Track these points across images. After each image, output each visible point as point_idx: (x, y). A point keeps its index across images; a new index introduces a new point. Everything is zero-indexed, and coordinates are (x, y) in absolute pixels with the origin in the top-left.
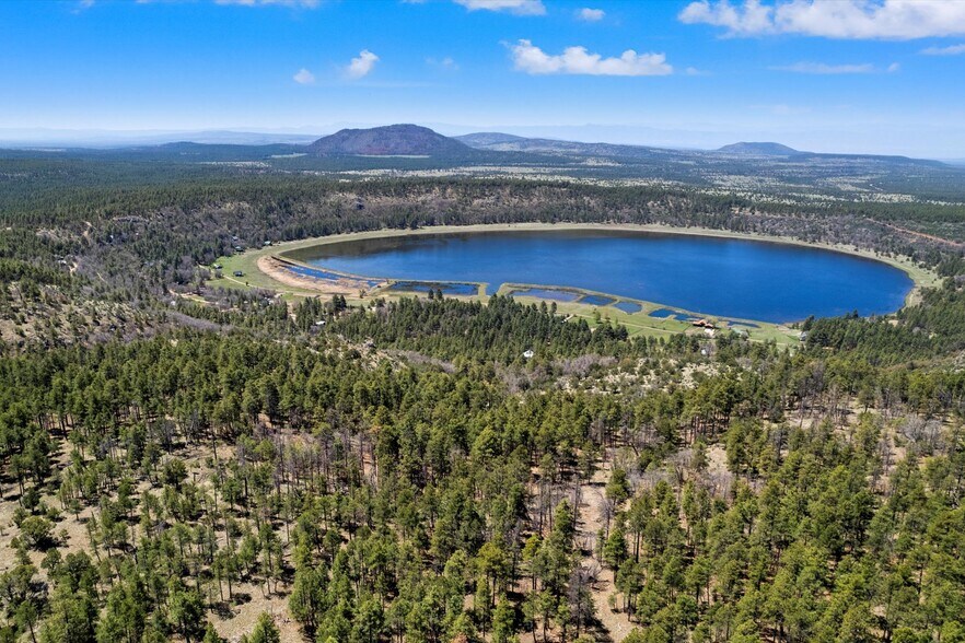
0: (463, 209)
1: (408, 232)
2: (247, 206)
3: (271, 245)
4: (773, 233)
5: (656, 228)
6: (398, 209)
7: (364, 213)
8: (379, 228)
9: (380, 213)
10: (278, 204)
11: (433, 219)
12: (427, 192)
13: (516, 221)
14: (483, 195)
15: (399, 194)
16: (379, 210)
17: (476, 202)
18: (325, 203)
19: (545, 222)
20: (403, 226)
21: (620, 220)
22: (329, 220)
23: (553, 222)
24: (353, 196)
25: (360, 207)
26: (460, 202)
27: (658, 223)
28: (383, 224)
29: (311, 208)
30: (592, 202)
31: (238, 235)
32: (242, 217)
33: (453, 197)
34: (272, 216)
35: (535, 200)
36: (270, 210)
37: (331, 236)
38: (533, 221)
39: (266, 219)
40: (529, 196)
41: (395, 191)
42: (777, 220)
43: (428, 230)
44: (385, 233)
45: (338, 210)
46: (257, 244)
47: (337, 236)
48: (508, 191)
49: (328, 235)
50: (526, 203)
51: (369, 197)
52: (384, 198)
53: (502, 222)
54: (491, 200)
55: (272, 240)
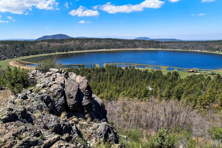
0: (82, 46)
1: (65, 53)
2: (8, 45)
3: (16, 57)
4: (174, 48)
5: (139, 49)
6: (60, 46)
7: (50, 48)
8: (55, 52)
9: (55, 48)
10: (20, 45)
11: (73, 49)
12: (70, 41)
13: (98, 49)
14: (87, 42)
15: (61, 42)
16: (55, 47)
17: (85, 44)
18: (37, 45)
19: (107, 49)
20: (63, 51)
21: (128, 47)
22: (38, 50)
23: (109, 49)
24: (46, 43)
25: (49, 46)
26: (80, 44)
27: (140, 48)
28: (56, 51)
29: (32, 47)
30: (119, 43)
31: (4, 54)
32: (6, 49)
33: (78, 43)
34: (18, 49)
35: (103, 43)
36: (17, 47)
37: (39, 55)
38: (103, 49)
39: (15, 49)
40: (101, 42)
41: (60, 41)
42: (174, 45)
43: (71, 52)
44: (57, 53)
45: (41, 47)
46: (11, 57)
47: (41, 55)
48: (94, 41)
49: (38, 54)
50: (100, 44)
51: (51, 43)
52: (56, 43)
53: (94, 49)
54: (90, 43)
55: (17, 56)
